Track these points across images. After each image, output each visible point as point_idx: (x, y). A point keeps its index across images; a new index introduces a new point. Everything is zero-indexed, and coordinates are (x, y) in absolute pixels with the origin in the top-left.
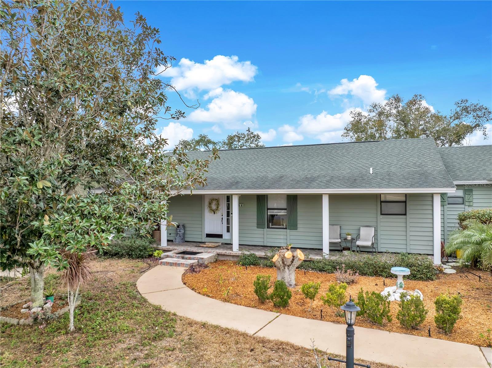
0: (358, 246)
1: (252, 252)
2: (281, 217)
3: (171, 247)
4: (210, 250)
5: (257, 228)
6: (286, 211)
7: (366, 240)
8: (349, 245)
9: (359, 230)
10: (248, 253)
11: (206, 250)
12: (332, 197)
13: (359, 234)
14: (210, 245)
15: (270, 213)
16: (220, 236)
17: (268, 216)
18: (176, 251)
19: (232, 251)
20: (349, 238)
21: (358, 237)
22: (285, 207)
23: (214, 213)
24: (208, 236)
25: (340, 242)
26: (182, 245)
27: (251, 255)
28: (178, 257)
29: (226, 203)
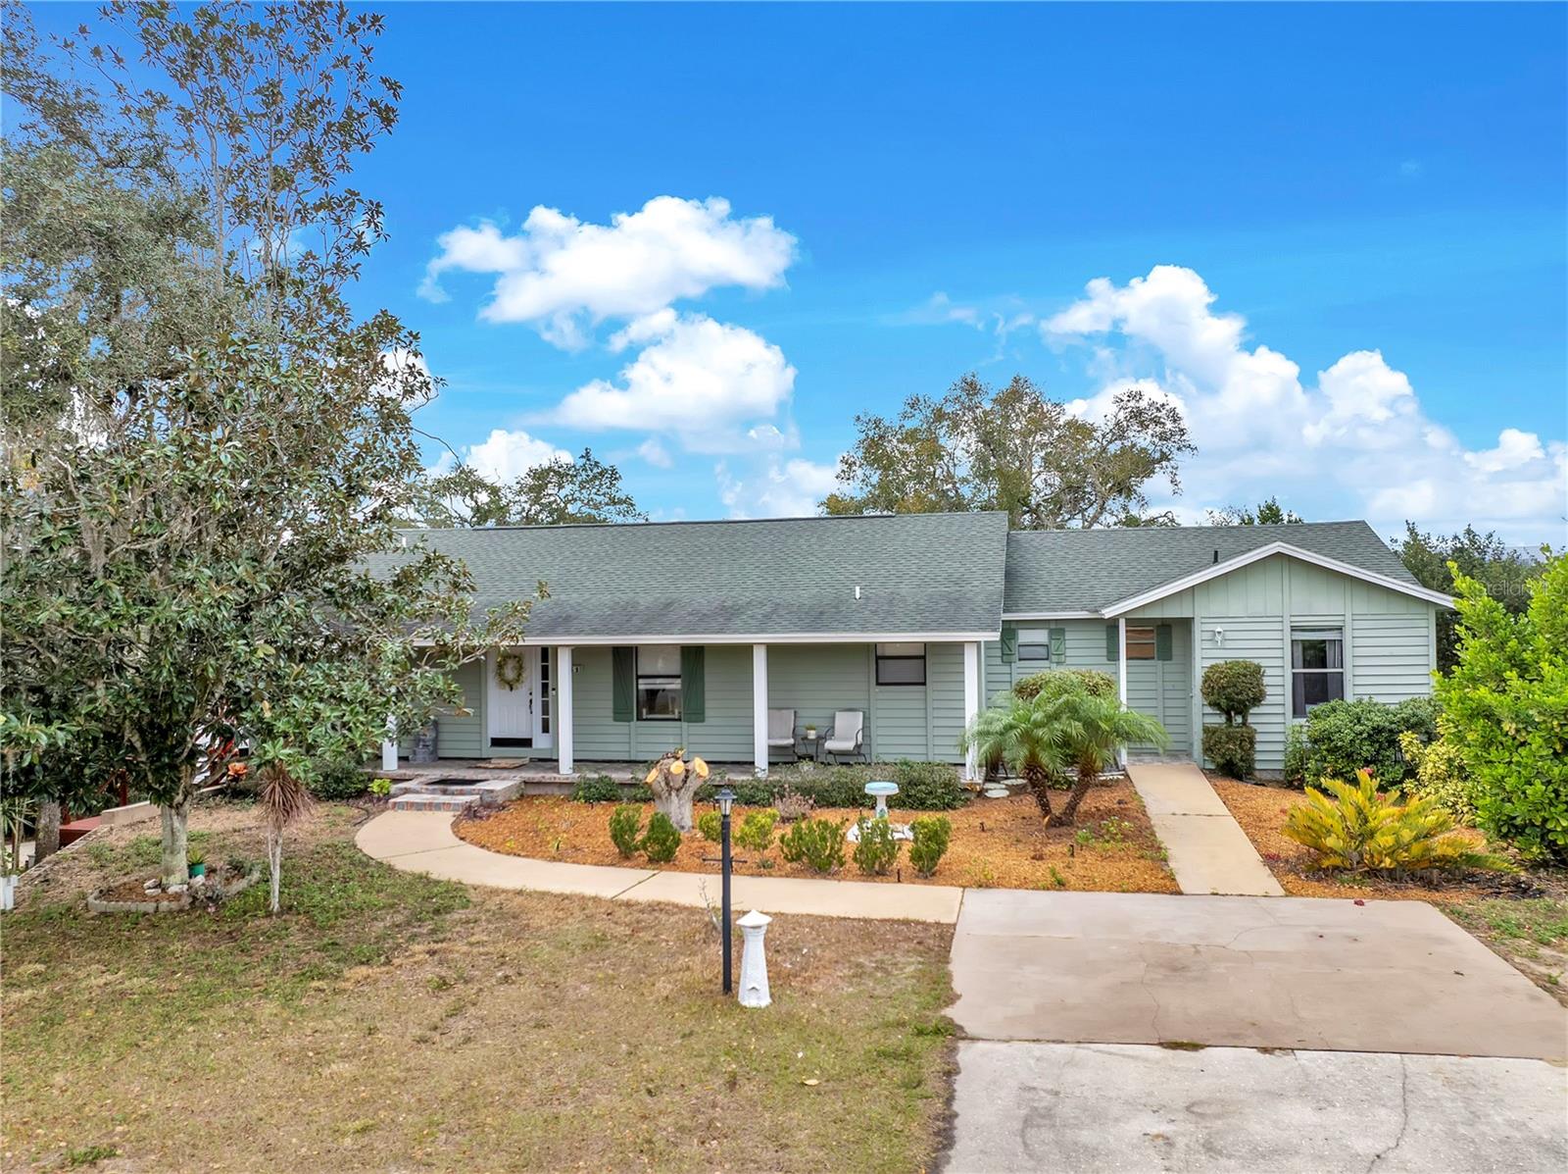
0: (830, 752)
1: (604, 773)
2: (670, 695)
3: (409, 772)
4: (505, 774)
5: (615, 720)
6: (679, 681)
7: (846, 739)
8: (811, 751)
9: (834, 718)
10: (596, 776)
11: (496, 773)
12: (773, 650)
13: (833, 727)
14: (503, 763)
15: (643, 685)
16: (526, 743)
17: (640, 694)
18: (423, 779)
19: (558, 772)
20: (812, 734)
21: (830, 732)
22: (678, 673)
23: (511, 689)
24: (497, 742)
25: (794, 745)
26: (434, 767)
27: (601, 779)
28: (433, 792)
29: (539, 664)
